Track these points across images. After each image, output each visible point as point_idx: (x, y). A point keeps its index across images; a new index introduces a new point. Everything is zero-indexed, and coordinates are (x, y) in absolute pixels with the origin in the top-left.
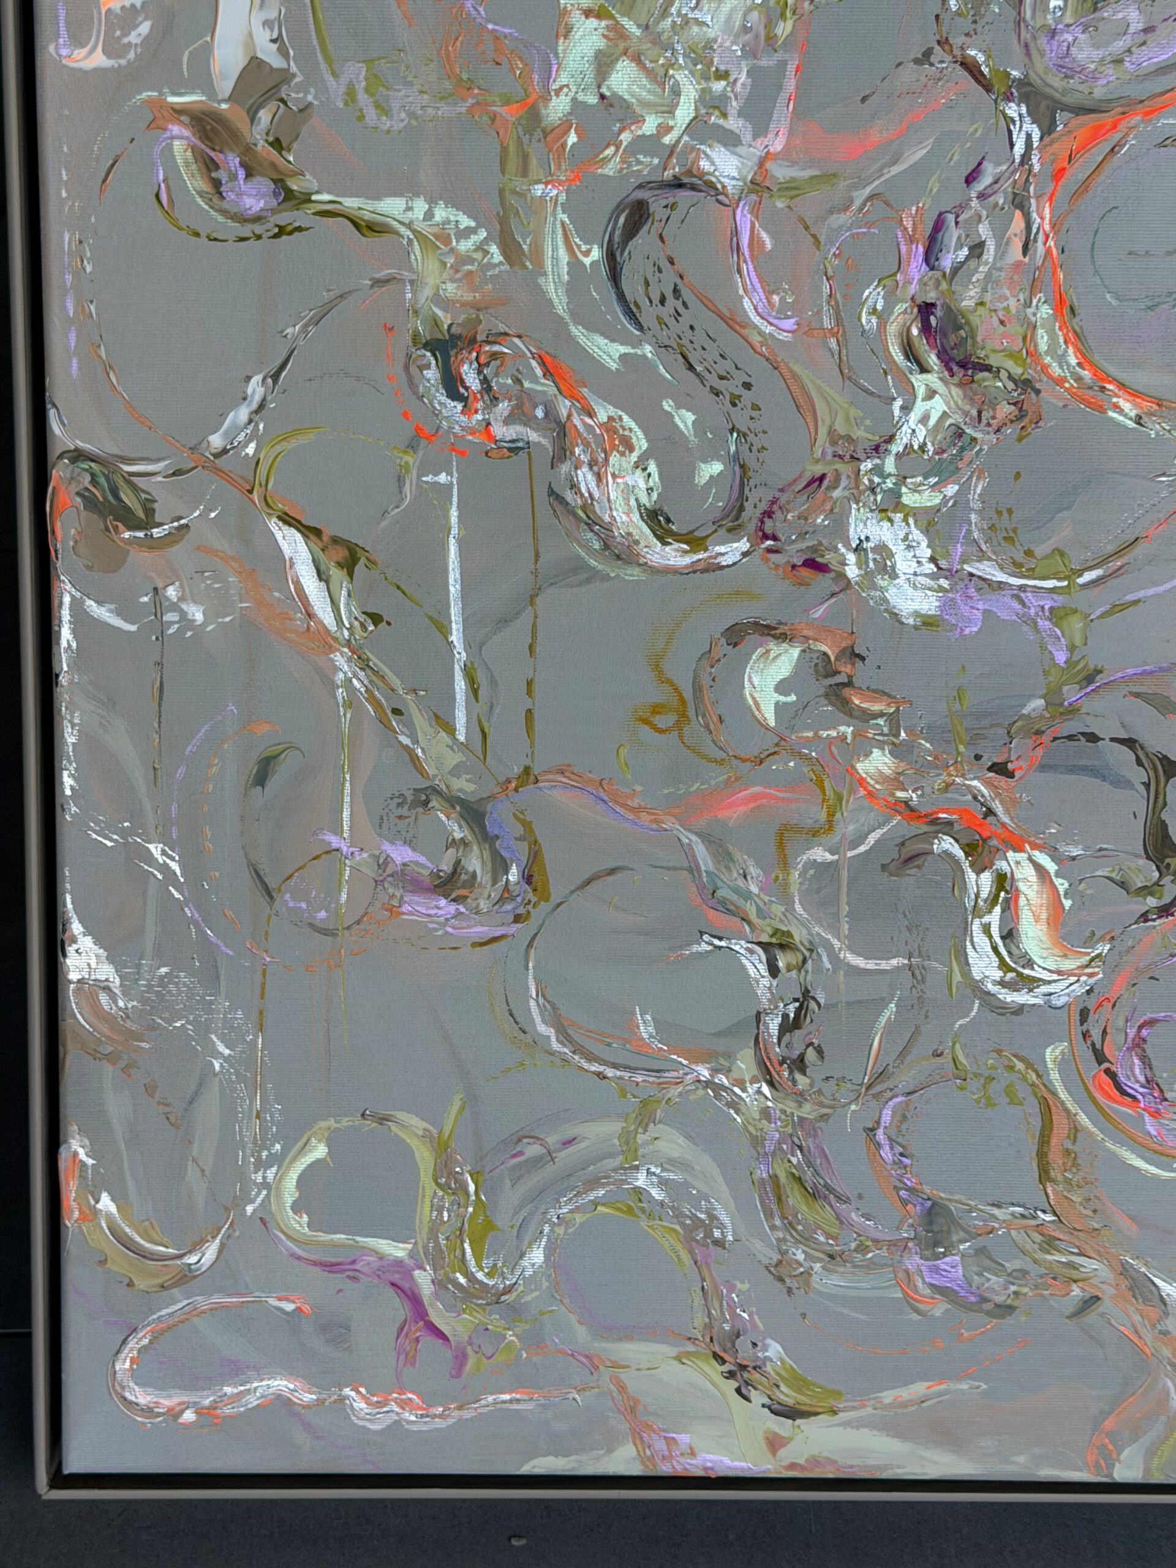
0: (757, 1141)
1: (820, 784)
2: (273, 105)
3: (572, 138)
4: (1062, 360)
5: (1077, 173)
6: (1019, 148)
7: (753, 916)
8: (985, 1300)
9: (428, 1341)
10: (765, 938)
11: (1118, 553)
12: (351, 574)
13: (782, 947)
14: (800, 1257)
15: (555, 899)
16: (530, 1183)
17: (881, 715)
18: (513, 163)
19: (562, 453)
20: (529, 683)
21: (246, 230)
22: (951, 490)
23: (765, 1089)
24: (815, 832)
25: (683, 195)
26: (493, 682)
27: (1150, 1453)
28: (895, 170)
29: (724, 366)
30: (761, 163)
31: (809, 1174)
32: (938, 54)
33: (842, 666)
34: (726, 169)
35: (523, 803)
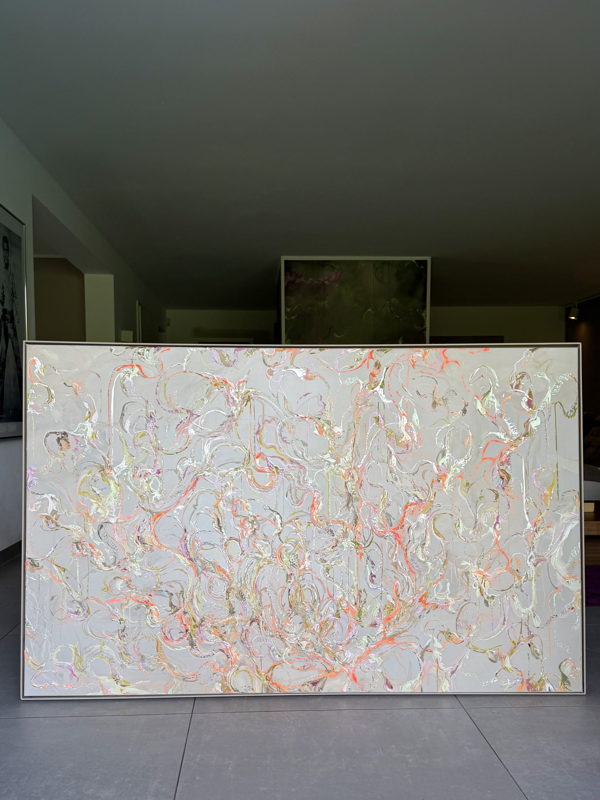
0: (118, 647)
1: (126, 598)
2: (55, 515)
3: (93, 517)
4: (156, 543)
5: (157, 520)
6: (149, 518)
7: (118, 616)
8: (150, 669)
9: (74, 677)
10: (119, 619)
11: (164, 567)
12: (64, 573)
13: (122, 620)
14: (125, 663)
15: (91, 615)
16: (87, 654)
17: (134, 588)
18: (86, 521)
19: (92, 556)
20: (88, 586)
21: (52, 530)
22: (142, 559)
23: (119, 640)
24: (126, 604)
25: (107, 524)
26: (83, 586)
27: (173, 690)
28: (134, 520)
29: (113, 545)
30: (117, 520)
31: (125, 652)
32: (139, 507)
33: (129, 582)
34: (113, 521)
35: (87, 602)
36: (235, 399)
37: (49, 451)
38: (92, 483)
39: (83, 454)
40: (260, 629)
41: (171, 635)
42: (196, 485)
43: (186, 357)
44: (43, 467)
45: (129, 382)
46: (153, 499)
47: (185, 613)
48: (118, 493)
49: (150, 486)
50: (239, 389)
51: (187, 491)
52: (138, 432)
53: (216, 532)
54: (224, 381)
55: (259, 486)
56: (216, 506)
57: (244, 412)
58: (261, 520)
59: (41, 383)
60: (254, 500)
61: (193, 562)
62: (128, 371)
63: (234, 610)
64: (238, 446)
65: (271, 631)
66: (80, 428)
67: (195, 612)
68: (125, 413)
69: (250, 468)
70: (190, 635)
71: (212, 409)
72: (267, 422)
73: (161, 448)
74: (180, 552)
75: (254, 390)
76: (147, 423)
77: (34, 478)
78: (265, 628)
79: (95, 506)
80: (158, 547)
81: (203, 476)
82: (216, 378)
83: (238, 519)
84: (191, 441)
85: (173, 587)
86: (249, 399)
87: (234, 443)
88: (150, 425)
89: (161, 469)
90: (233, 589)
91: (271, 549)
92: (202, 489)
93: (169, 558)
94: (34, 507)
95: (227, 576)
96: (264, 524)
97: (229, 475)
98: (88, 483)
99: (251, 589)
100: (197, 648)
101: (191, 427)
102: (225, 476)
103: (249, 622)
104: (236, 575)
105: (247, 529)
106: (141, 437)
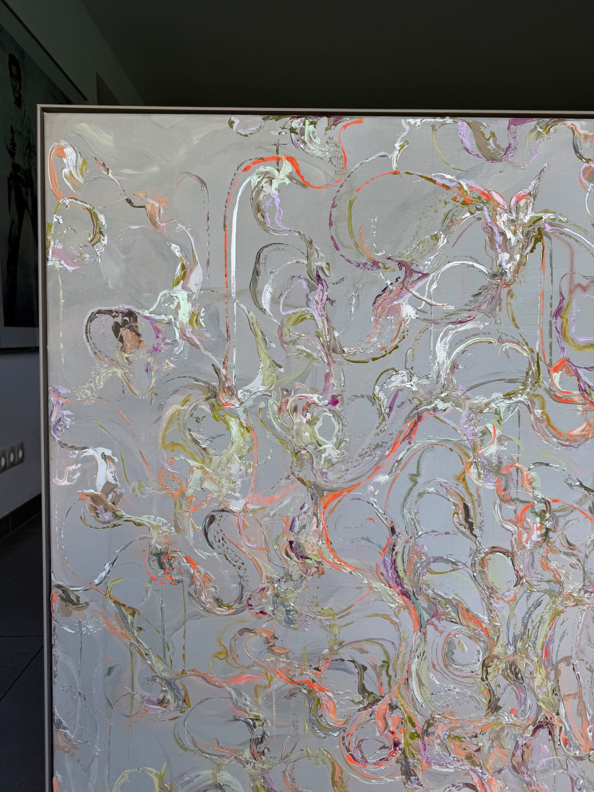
0: (251, 776)
1: (266, 674)
2: (112, 493)
3: (194, 499)
4: (330, 557)
5: (330, 507)
6: (314, 501)
7: (248, 711)
10: (252, 717)
11: (347, 609)
12: (133, 617)
13: (257, 720)
15: (192, 707)
16: (186, 788)
17: (282, 654)
18: (178, 507)
19: (192, 583)
20: (184, 646)
21: (105, 526)
22: (300, 591)
23: (253, 760)
24: (265, 687)
25: (224, 514)
26: (174, 646)
28: (281, 506)
29: (236, 559)
30: (245, 505)
32: (292, 476)
33: (271, 641)
34: (236, 506)
35: (182, 679)
36: (509, 235)
37: (96, 353)
38: (192, 424)
39: (171, 362)
40: (554, 742)
41: (362, 752)
42: (417, 433)
43: (399, 140)
44: (84, 388)
45: (269, 196)
46: (323, 460)
47: (392, 707)
48: (247, 447)
49: (317, 431)
50: (517, 214)
51: (396, 443)
52: (291, 312)
53: (460, 535)
54: (483, 193)
55: (558, 434)
56: (462, 478)
57: (527, 267)
58: (561, 510)
59: (76, 200)
60: (547, 465)
61: (410, 599)
62: (267, 173)
63: (500, 704)
64: (513, 342)
65: (578, 748)
66: (163, 303)
67: (414, 706)
68: (261, 268)
69: (539, 393)
70: (404, 753)
71: (455, 258)
72: (579, 290)
73: (341, 348)
74: (382, 578)
75: (551, 215)
76: (310, 292)
77: (65, 412)
78: (566, 743)
79: (197, 474)
80: (333, 565)
81: (432, 412)
82: (465, 188)
83: (511, 507)
84: (406, 333)
85: (367, 652)
86: (539, 236)
87: (504, 337)
88: (316, 297)
89: (340, 395)
90: (498, 658)
91: (582, 572)
92: (430, 439)
93: (358, 591)
94: (66, 475)
95: (486, 630)
96: (568, 518)
97: (490, 409)
98: (182, 424)
99: (536, 659)
100: (418, 780)
101: (406, 302)
102: (481, 412)
103: (531, 728)
104: (504, 629)
105: (528, 530)
106: (295, 324)
